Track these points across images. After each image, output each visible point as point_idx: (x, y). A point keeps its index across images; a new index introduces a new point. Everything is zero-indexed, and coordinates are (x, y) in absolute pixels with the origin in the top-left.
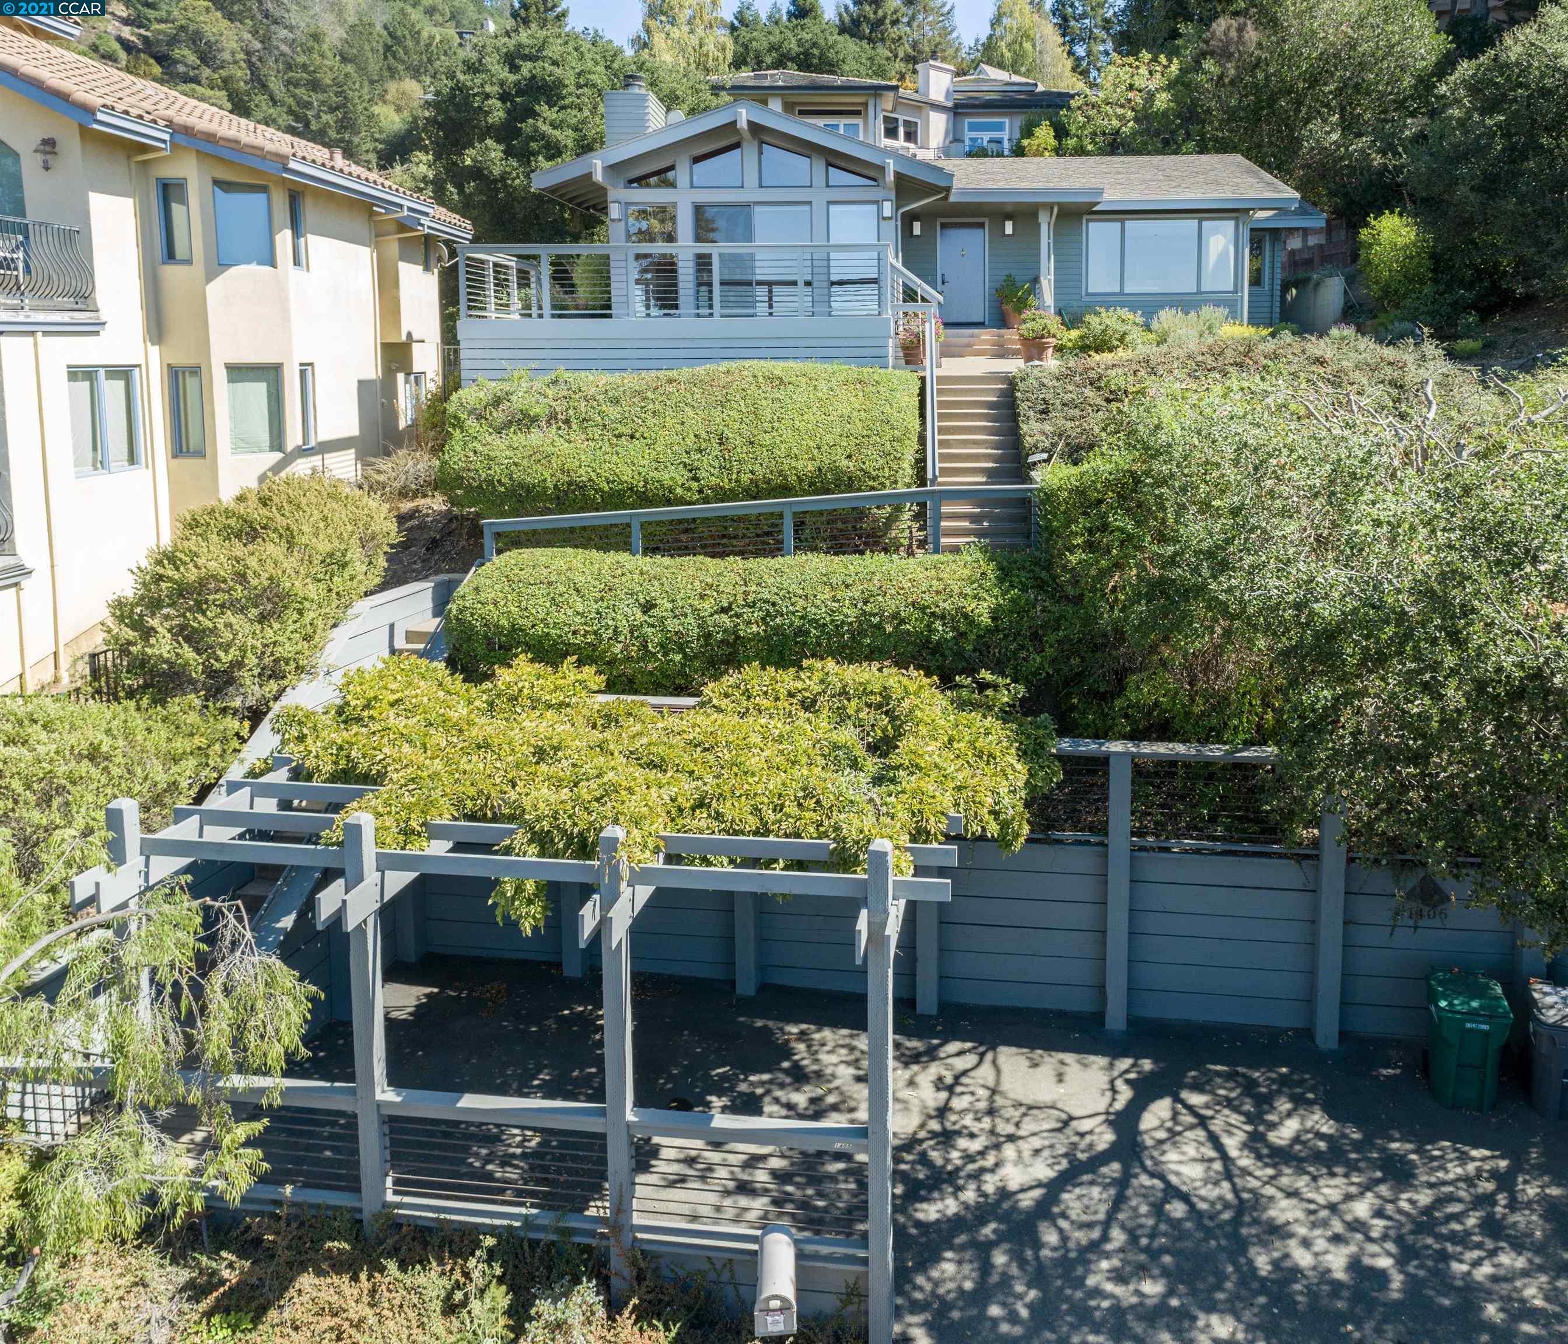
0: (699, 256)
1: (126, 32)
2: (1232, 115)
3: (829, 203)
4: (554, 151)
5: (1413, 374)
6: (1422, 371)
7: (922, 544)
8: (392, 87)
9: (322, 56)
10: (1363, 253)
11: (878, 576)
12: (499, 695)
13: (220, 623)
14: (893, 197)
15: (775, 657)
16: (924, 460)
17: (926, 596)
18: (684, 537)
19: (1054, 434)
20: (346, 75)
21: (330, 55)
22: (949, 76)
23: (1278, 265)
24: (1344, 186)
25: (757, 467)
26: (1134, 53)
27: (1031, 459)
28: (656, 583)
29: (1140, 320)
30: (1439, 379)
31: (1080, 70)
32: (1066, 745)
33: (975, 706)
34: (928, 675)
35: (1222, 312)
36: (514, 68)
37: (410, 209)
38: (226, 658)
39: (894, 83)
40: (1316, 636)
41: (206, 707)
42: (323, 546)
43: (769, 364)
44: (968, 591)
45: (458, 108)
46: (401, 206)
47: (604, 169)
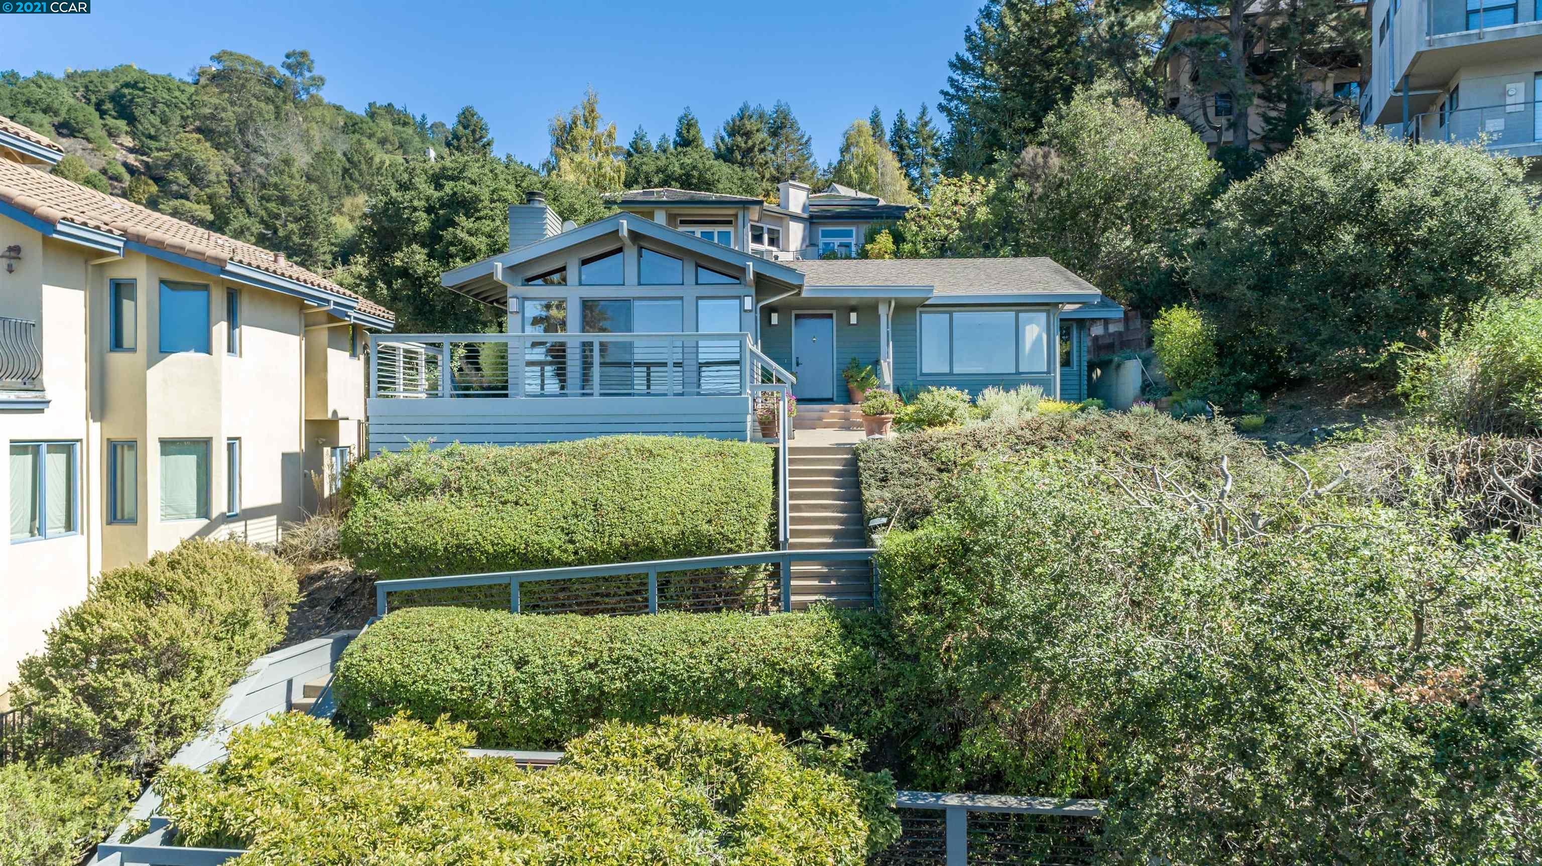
0: (584, 344)
1: (131, 159)
2: (1041, 225)
3: (698, 298)
4: (469, 254)
5: (1207, 449)
6: (1214, 444)
7: (776, 601)
8: (348, 201)
9: (292, 177)
10: (1157, 340)
11: (733, 633)
12: (375, 752)
13: (119, 683)
14: (753, 293)
15: (638, 712)
16: (776, 524)
17: (776, 653)
18: (561, 595)
19: (892, 500)
20: (310, 192)
21: (297, 176)
22: (805, 193)
23: (1084, 349)
24: (1138, 283)
25: (627, 531)
26: (958, 175)
27: (873, 523)
28: (530, 640)
29: (967, 397)
30: (1230, 451)
31: (915, 188)
32: (904, 798)
33: (818, 761)
34: (775, 732)
35: (1037, 391)
36: (439, 187)
37: (336, 303)
38: (123, 717)
39: (761, 198)
40: (1138, 704)
41: (101, 766)
42: (224, 607)
43: (640, 439)
44: (814, 648)
45: (390, 218)
46: (328, 301)
47: (504, 269)
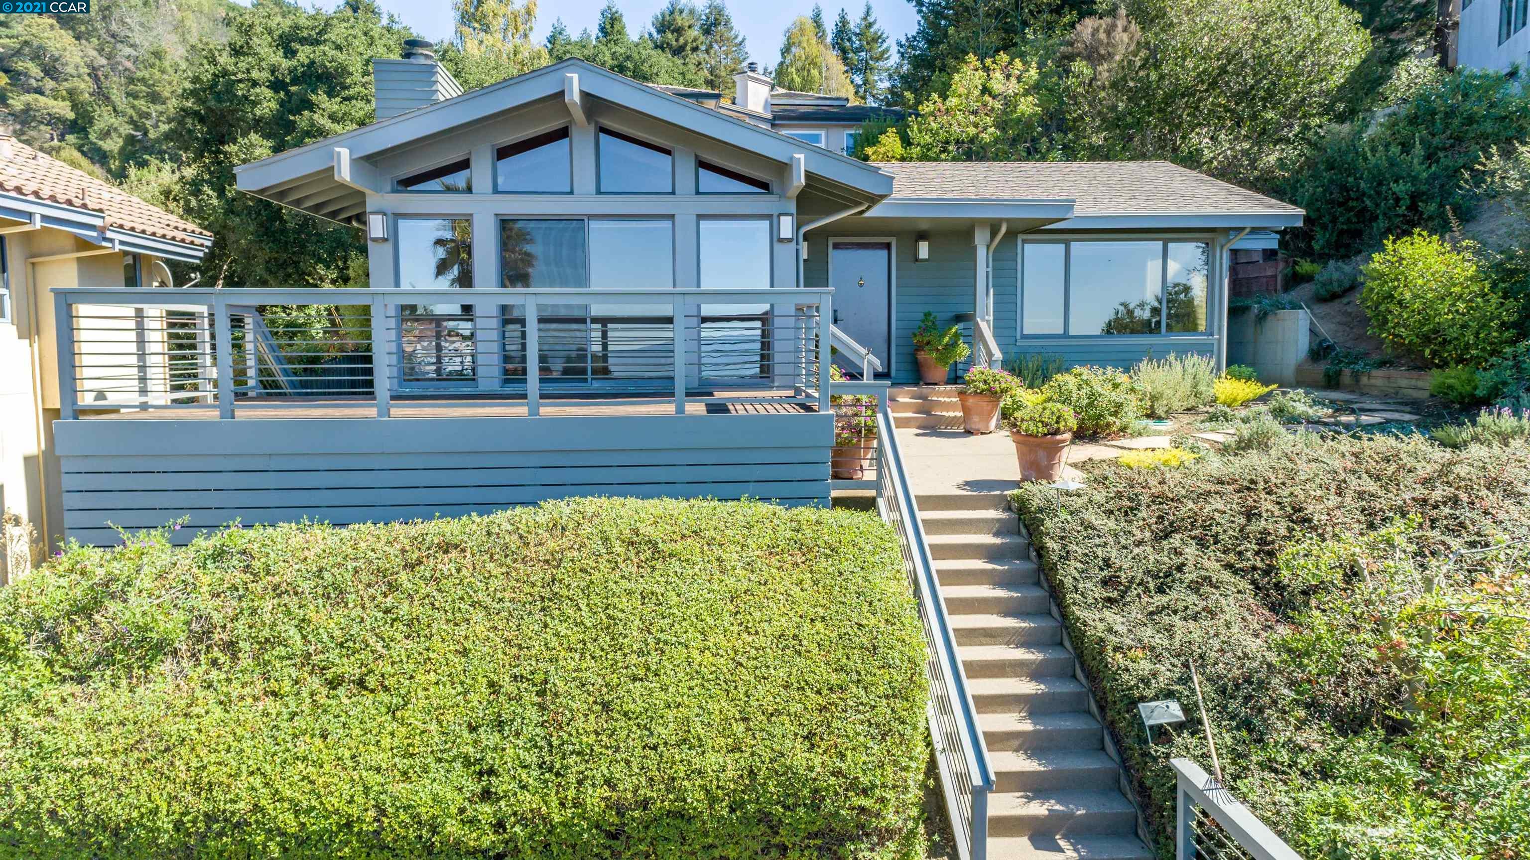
3: (700, 217)
9: (163, 71)
14: (794, 211)
19: (1170, 652)
21: (170, 71)
22: (764, 88)
47: (354, 162)
